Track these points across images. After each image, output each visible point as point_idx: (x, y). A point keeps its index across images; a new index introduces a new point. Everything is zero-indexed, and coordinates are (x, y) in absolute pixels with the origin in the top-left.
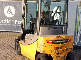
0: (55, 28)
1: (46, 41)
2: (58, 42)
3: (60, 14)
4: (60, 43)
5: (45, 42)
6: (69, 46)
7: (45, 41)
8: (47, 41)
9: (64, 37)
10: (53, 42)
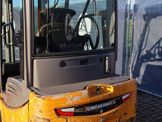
0: (83, 62)
1: (54, 112)
2: (93, 108)
3: (93, 20)
4: (101, 111)
5: (50, 113)
6: (126, 114)
7: (49, 110)
8: (56, 110)
9: (111, 90)
10: (78, 111)
